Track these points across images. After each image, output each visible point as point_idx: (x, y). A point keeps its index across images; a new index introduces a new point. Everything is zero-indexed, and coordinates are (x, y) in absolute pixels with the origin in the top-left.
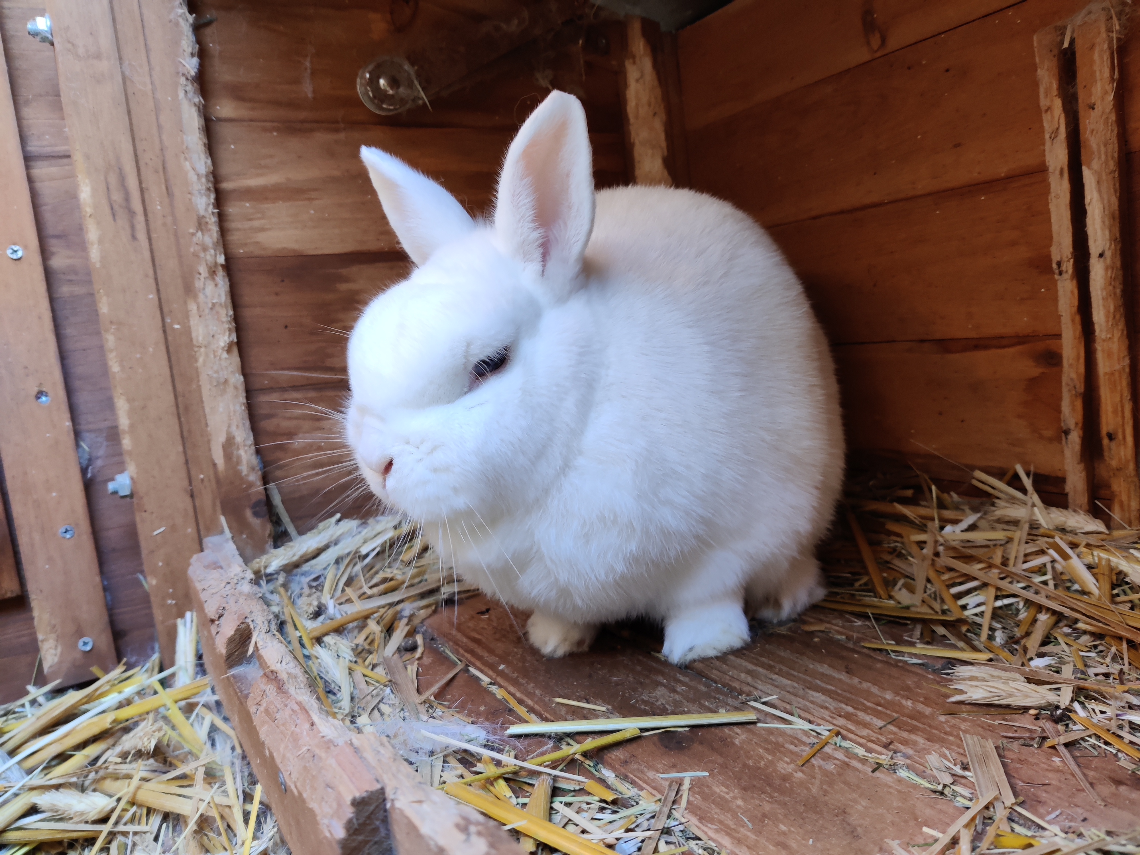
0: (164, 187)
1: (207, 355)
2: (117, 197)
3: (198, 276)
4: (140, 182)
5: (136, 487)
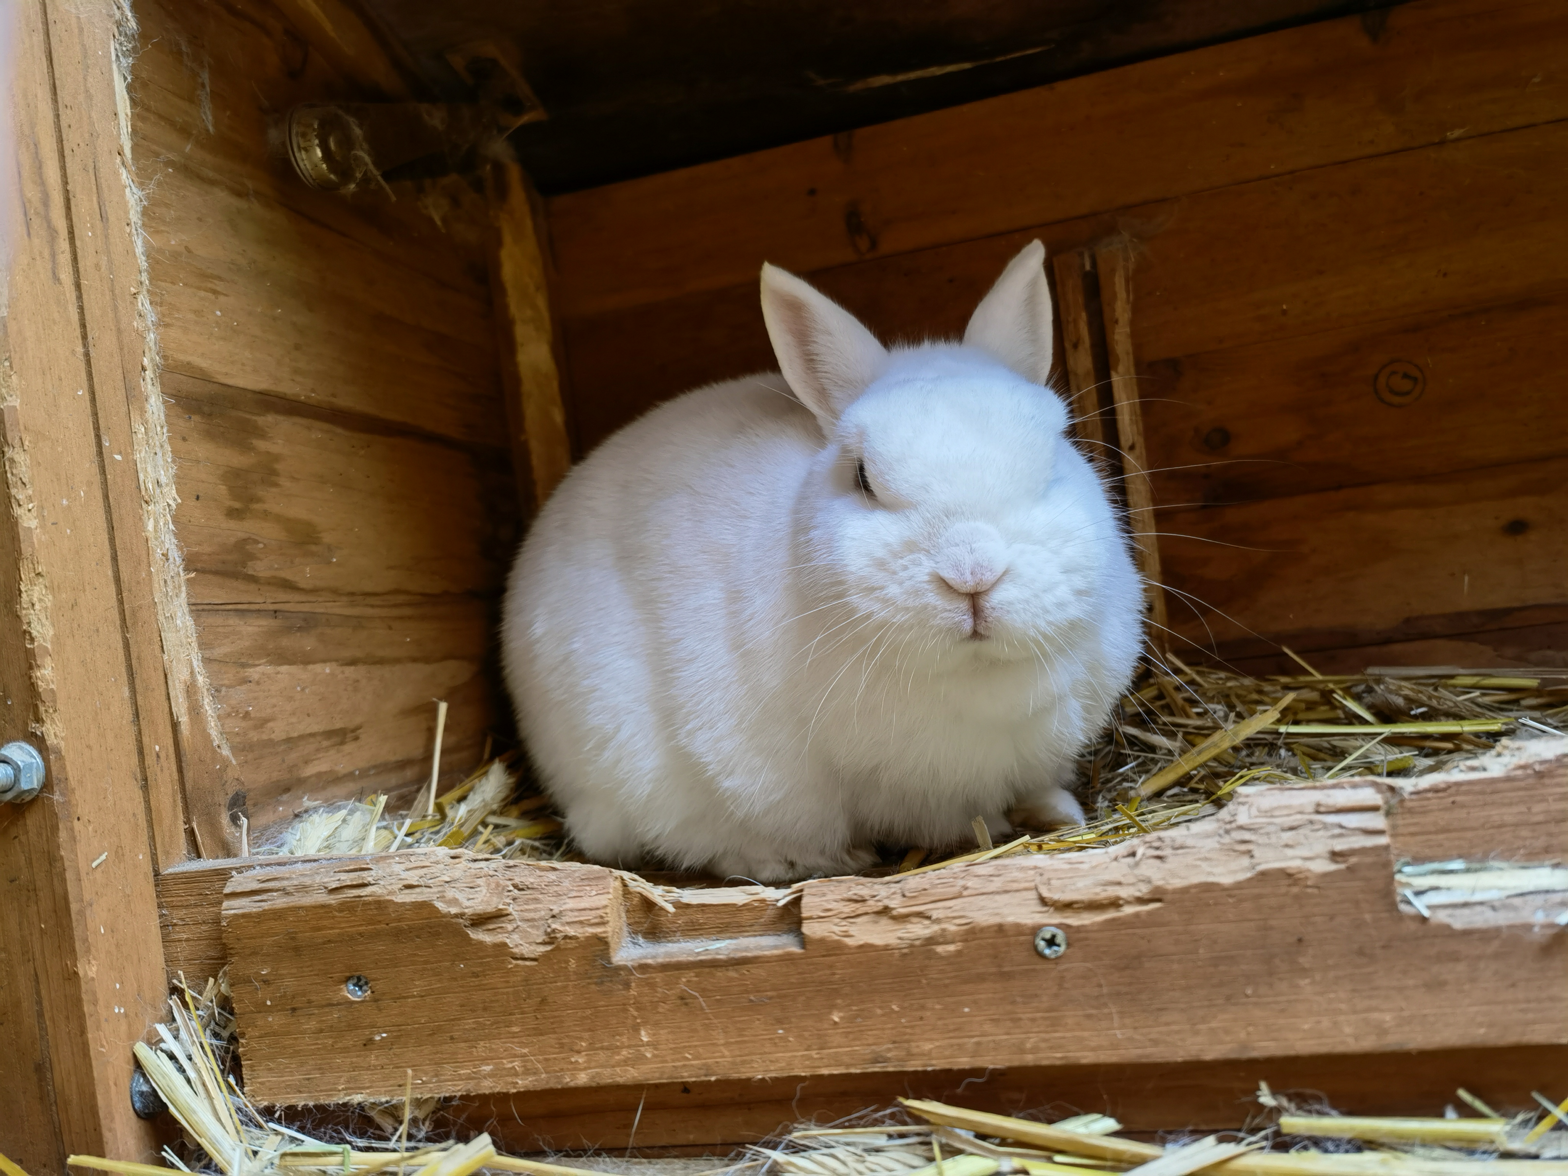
5: (63, 768)
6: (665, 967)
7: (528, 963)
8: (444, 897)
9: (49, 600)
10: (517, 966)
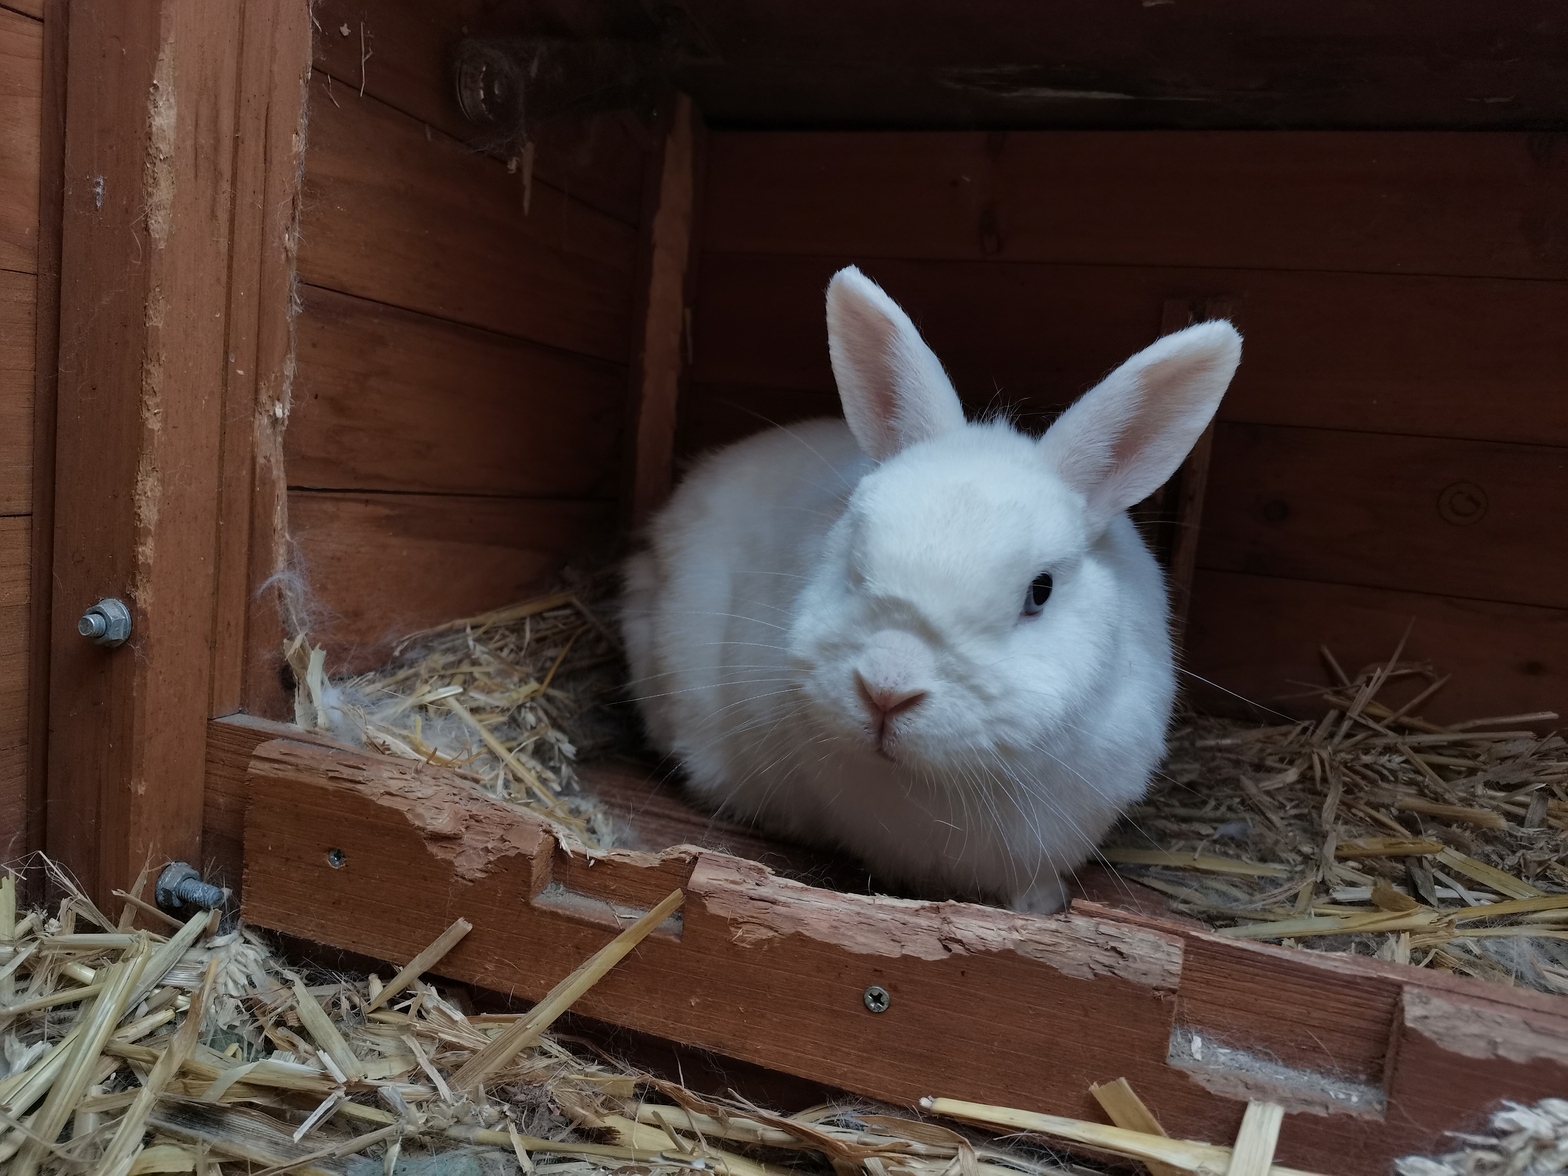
2: (205, 140)
5: (147, 628)
6: (570, 919)
7: (465, 882)
8: (413, 810)
9: (158, 490)
10: (457, 881)
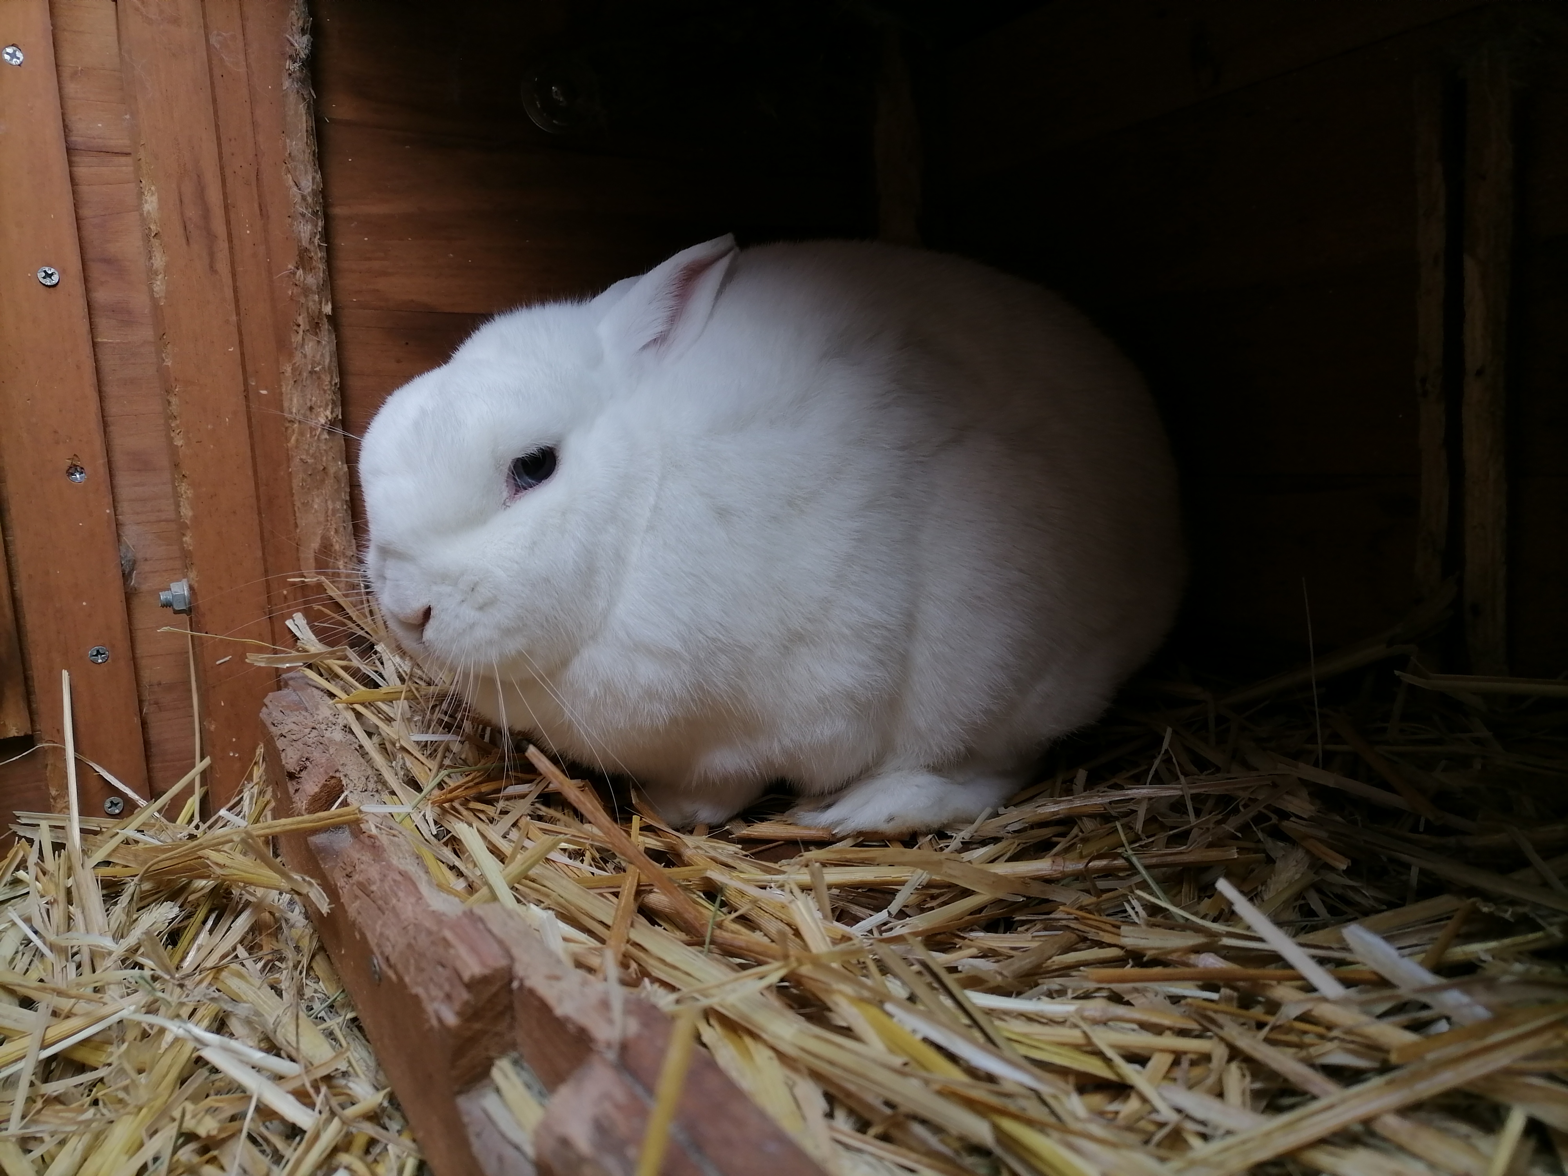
0: (256, 206)
1: (302, 434)
2: (192, 213)
3: (295, 328)
4: (225, 195)
5: (197, 601)
9: (190, 493)
